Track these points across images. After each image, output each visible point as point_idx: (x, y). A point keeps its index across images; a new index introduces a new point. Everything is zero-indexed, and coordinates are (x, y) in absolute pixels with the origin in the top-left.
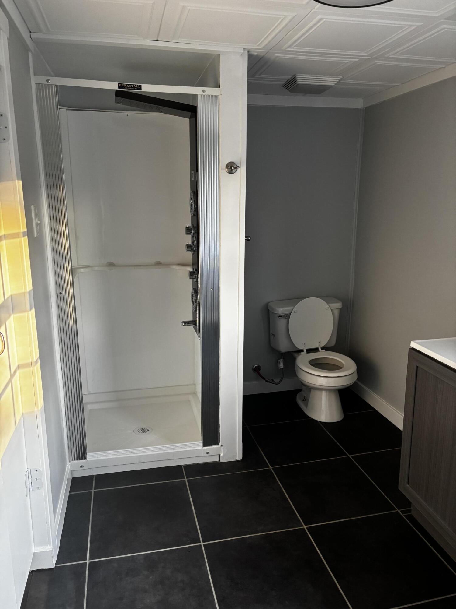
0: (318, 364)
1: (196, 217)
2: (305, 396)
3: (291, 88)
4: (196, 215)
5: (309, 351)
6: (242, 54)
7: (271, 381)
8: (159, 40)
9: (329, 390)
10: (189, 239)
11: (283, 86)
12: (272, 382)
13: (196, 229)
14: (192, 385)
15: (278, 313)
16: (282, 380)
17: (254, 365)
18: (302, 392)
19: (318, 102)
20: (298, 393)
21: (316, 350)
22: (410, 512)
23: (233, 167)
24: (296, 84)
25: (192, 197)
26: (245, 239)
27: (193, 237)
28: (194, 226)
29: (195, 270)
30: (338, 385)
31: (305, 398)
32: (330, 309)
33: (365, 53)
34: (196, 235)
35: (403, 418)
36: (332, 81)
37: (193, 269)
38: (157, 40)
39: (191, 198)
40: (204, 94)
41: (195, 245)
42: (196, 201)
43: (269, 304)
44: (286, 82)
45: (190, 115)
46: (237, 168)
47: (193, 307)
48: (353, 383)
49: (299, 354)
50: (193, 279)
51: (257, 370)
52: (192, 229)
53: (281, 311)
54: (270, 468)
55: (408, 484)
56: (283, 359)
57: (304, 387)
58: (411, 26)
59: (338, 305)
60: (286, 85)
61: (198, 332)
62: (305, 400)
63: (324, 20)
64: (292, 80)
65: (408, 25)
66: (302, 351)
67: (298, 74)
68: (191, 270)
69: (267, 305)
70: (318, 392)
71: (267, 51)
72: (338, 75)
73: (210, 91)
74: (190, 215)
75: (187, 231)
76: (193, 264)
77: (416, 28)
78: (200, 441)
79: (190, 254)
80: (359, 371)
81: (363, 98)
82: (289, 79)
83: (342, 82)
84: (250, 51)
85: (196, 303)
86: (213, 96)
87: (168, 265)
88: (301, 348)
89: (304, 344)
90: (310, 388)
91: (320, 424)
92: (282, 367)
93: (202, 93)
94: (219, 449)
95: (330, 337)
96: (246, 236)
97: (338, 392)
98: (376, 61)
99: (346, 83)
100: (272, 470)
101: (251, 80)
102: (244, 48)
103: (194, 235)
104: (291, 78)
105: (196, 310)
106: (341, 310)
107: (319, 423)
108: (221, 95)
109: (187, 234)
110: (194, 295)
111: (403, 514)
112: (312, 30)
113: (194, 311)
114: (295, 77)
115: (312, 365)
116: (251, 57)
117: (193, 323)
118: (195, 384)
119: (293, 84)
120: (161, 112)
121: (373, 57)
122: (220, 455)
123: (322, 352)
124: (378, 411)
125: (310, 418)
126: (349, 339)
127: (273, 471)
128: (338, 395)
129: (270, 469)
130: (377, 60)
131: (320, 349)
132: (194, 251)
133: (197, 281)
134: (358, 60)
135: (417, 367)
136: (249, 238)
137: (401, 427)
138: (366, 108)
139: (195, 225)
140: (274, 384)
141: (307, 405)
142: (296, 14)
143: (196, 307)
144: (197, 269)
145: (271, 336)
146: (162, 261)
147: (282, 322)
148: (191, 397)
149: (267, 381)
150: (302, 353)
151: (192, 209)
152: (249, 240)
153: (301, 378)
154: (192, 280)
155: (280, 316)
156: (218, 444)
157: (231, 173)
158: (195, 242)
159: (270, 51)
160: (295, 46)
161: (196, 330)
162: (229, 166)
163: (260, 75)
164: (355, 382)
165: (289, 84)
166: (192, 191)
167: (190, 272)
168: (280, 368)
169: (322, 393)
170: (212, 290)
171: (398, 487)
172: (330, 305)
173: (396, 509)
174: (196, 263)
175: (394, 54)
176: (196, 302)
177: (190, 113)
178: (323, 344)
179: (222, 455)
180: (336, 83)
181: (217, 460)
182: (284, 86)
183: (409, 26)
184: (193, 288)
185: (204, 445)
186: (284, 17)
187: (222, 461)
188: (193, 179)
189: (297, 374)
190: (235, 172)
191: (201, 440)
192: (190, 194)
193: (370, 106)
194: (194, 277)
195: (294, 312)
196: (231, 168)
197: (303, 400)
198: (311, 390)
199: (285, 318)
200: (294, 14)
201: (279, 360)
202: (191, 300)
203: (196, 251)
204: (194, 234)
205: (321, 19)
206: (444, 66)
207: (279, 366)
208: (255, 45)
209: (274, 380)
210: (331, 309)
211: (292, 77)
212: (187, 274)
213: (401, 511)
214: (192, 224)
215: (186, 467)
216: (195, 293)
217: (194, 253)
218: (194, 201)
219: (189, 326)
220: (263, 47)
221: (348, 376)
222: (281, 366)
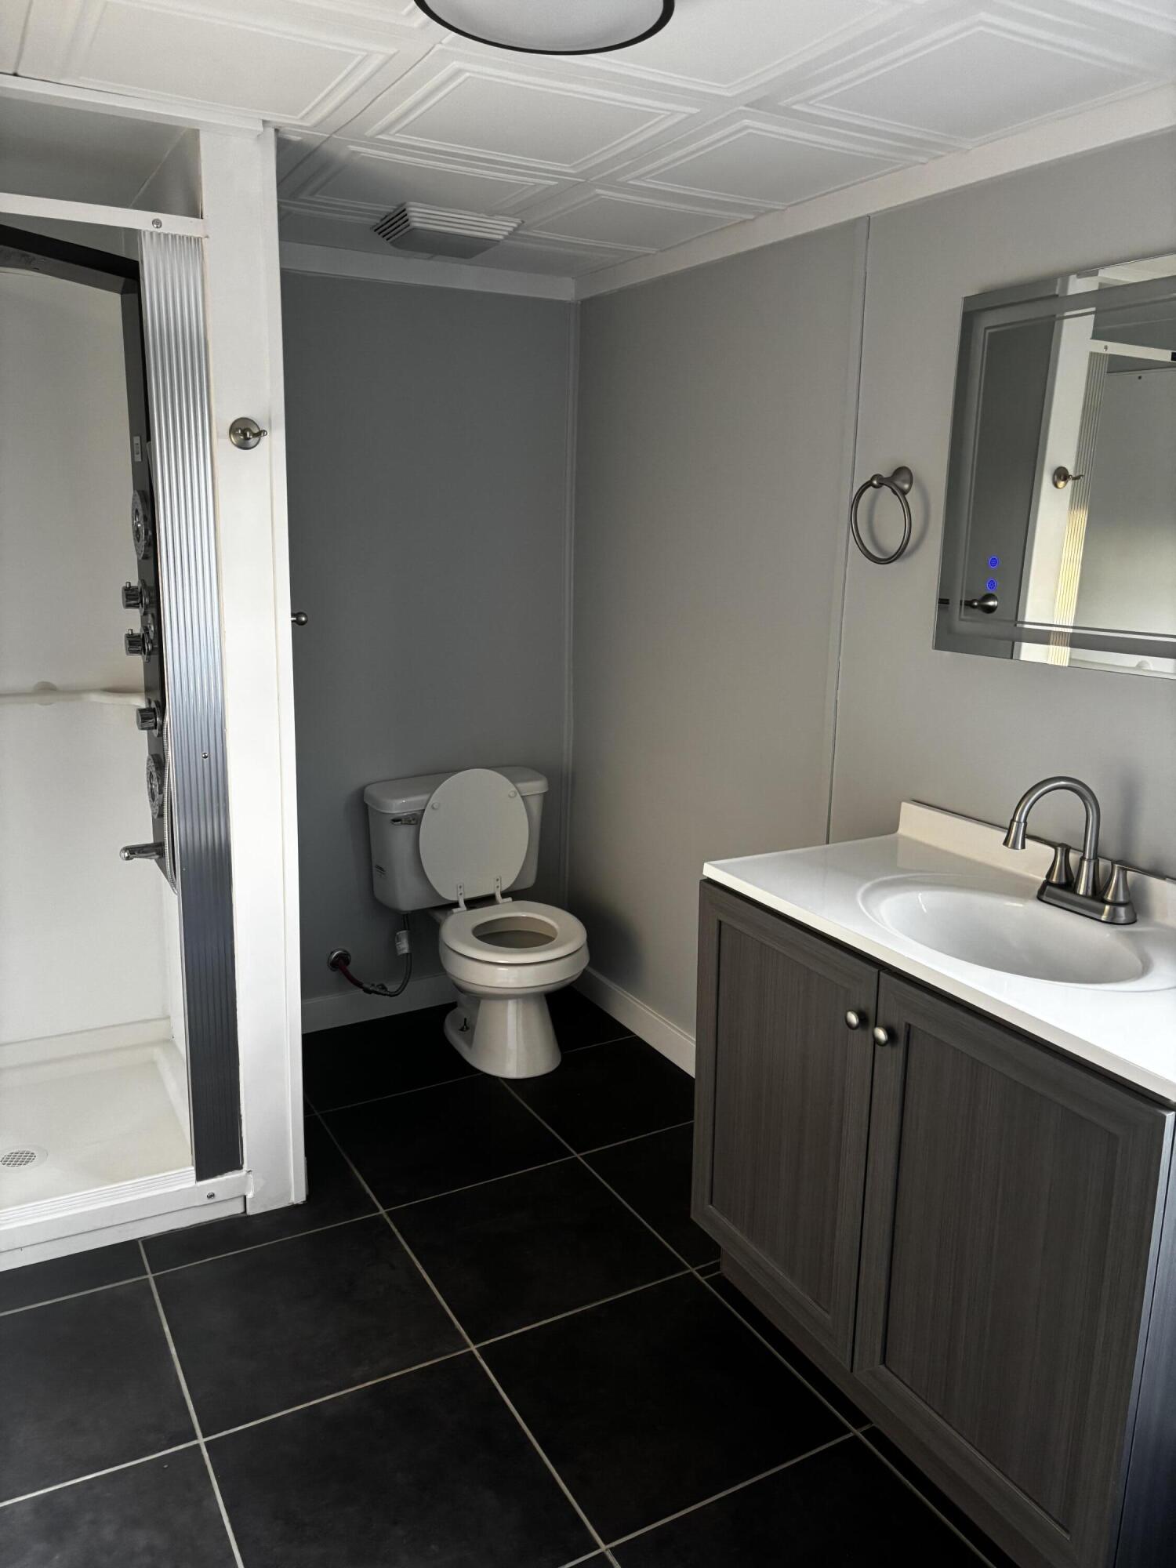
0: (494, 935)
1: (151, 561)
2: (465, 1019)
3: (396, 236)
4: (151, 554)
5: (472, 903)
6: (258, 136)
7: (378, 990)
8: (20, 73)
9: (523, 997)
10: (133, 621)
11: (376, 230)
12: (382, 990)
13: (153, 594)
14: (160, 1019)
15: (389, 812)
16: (405, 986)
17: (332, 953)
18: (458, 1010)
19: (466, 277)
20: (448, 1012)
21: (488, 900)
22: (719, 1269)
23: (250, 430)
24: (408, 228)
25: (140, 508)
26: (293, 621)
27: (145, 614)
28: (148, 584)
29: (153, 705)
30: (542, 984)
31: (465, 1024)
32: (518, 795)
33: (571, 167)
34: (154, 611)
35: (695, 1046)
36: (498, 228)
37: (150, 702)
38: (15, 75)
39: (137, 511)
40: (159, 230)
41: (152, 637)
42: (149, 517)
43: (367, 788)
44: (382, 220)
45: (121, 285)
46: (259, 434)
47: (152, 806)
48: (579, 975)
49: (449, 913)
50: (149, 729)
51: (340, 964)
52: (141, 593)
53: (398, 806)
54: (380, 1213)
55: (711, 1203)
56: (409, 929)
57: (462, 997)
58: (673, 113)
59: (537, 787)
60: (382, 226)
61: (169, 877)
62: (467, 1028)
63: (468, 74)
64: (397, 215)
65: (667, 110)
66: (456, 905)
67: (412, 203)
68: (143, 705)
69: (361, 794)
70: (497, 1006)
71: (328, 136)
72: (510, 216)
73: (174, 224)
74: (136, 557)
75: (127, 597)
76: (148, 690)
77: (687, 118)
78: (188, 1166)
79: (138, 660)
80: (592, 942)
81: (573, 278)
82: (390, 213)
83: (520, 232)
84: (281, 130)
85: (161, 795)
86: (185, 238)
87: (74, 692)
88: (451, 897)
89: (460, 887)
90: (476, 997)
91: (506, 1085)
92: (406, 951)
93: (152, 228)
94: (244, 1182)
95: (523, 867)
96: (296, 612)
97: (544, 998)
98: (599, 191)
99: (528, 236)
100: (386, 1216)
101: (285, 204)
102: (265, 122)
103: (149, 610)
104: (394, 212)
105: (161, 815)
106: (546, 798)
107: (502, 1081)
108: (207, 237)
109: (128, 606)
110: (154, 774)
111: (702, 1276)
112: (441, 94)
113: (156, 817)
114: (404, 210)
115: (478, 938)
116: (283, 146)
117: (156, 849)
118: (168, 1017)
119: (399, 226)
120: (36, 270)
121: (592, 179)
122: (245, 1197)
123: (504, 903)
124: (641, 1037)
125: (478, 1071)
126: (567, 864)
127: (388, 1220)
128: (546, 1005)
129: (381, 1215)
130: (600, 188)
131: (499, 896)
132: (150, 653)
133: (162, 733)
134: (556, 183)
135: (720, 922)
136: (303, 619)
137: (690, 1069)
138: (584, 302)
139: (151, 583)
140: (385, 995)
141: (470, 1042)
142: (395, 50)
143: (161, 806)
144: (160, 700)
145: (375, 870)
146: (55, 681)
147: (402, 834)
148: (157, 1053)
149: (367, 991)
150: (455, 910)
151: (138, 540)
152: (303, 623)
153: (456, 975)
154: (146, 731)
155: (395, 820)
156: (240, 1168)
157: (244, 446)
158: (153, 629)
159: (335, 136)
160: (398, 132)
161: (163, 868)
162: (237, 430)
163: (312, 194)
164: (584, 970)
165: (390, 227)
166: (138, 491)
167: (141, 711)
168: (400, 953)
169: (507, 1005)
170: (206, 757)
171: (689, 1213)
172: (519, 785)
173: (688, 1269)
174: (156, 685)
175: (637, 178)
176: (161, 792)
177: (122, 280)
178: (506, 884)
179: (250, 1196)
180: (506, 233)
181: (238, 1210)
182: (379, 228)
183: (669, 113)
184: (152, 755)
185: (200, 1176)
186: (365, 54)
187: (251, 1211)
188: (138, 458)
189: (445, 967)
190: (256, 445)
191: (190, 1163)
192: (133, 499)
193: (591, 299)
194: (153, 725)
195: (433, 808)
196: (245, 433)
197: (462, 1030)
198: (479, 1002)
199: (409, 823)
200: (392, 51)
201: (398, 934)
202: (146, 786)
203: (156, 652)
204: (147, 607)
205: (458, 72)
206: (751, 217)
207: (398, 949)
208: (295, 117)
209: (387, 985)
210: (522, 797)
211: (395, 210)
212: (134, 717)
213: (697, 1271)
214: (142, 581)
215: (148, 1241)
216: (157, 769)
217: (149, 660)
218: (145, 518)
219: (145, 860)
220: (315, 126)
221: (567, 960)
222: (403, 949)
